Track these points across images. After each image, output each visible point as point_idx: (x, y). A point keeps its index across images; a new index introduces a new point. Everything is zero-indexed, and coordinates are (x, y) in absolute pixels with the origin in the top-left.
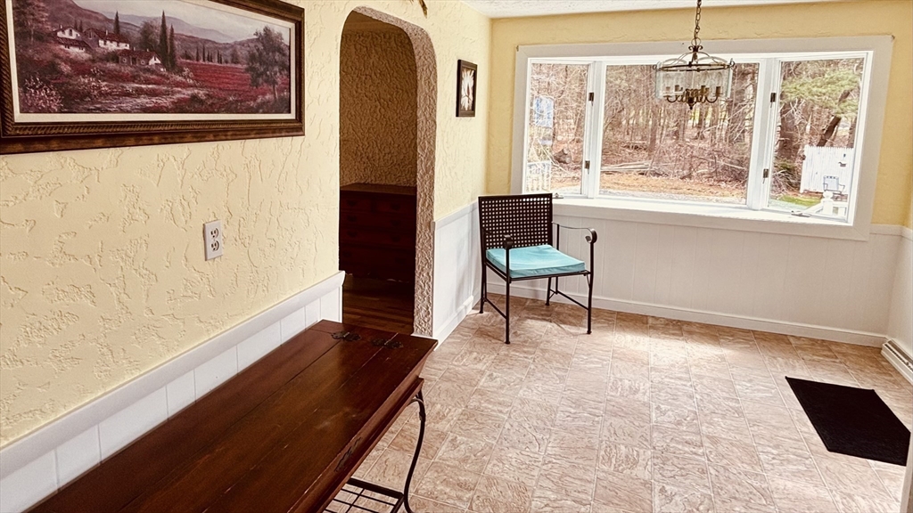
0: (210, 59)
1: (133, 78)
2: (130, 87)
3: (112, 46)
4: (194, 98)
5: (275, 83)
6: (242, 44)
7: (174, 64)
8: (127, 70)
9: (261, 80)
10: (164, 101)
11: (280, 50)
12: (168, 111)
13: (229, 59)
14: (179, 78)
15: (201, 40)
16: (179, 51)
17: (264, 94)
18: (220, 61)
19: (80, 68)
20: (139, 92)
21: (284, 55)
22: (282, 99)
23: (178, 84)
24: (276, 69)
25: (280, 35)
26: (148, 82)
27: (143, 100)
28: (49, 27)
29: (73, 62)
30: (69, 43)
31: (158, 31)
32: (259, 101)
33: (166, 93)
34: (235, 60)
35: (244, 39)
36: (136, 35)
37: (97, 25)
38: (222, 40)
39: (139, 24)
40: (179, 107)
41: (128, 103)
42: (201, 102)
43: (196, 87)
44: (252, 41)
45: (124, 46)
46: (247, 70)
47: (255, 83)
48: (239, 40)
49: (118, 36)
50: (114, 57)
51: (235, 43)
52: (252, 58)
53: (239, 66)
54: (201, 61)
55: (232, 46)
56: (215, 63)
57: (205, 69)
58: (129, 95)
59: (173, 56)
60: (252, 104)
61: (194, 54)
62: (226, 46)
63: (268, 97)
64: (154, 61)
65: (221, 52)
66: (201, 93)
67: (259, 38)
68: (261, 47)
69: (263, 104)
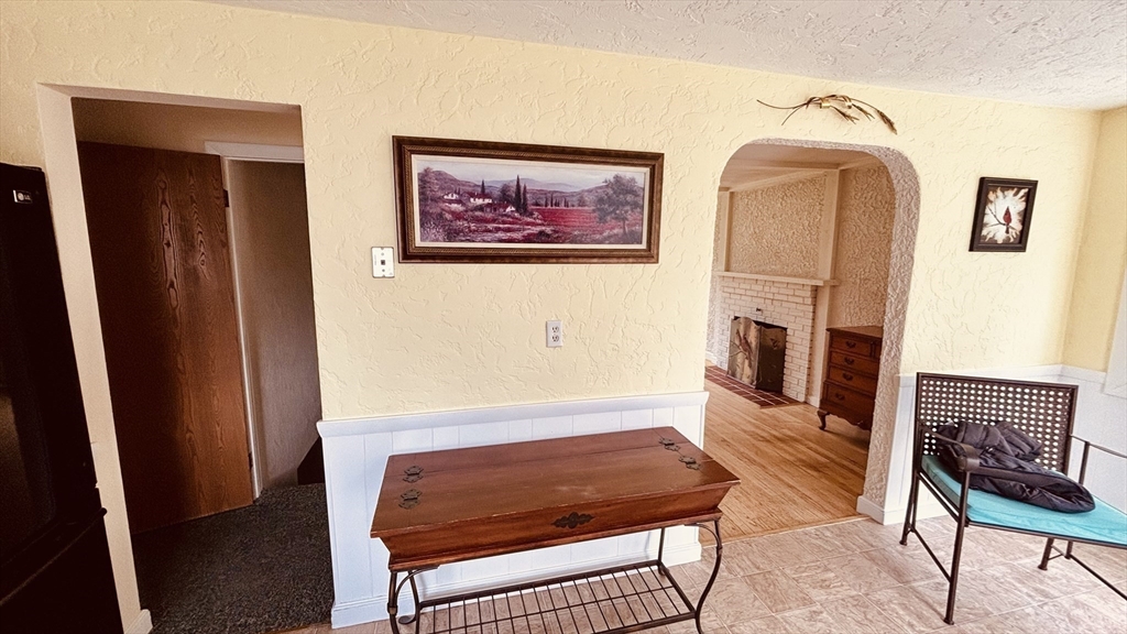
0: (557, 204)
1: (494, 221)
2: (490, 226)
3: (479, 202)
4: (541, 233)
5: (625, 219)
6: (590, 191)
7: (526, 210)
8: (490, 216)
9: (609, 218)
10: (517, 235)
11: (633, 192)
12: (519, 242)
13: (576, 204)
14: (529, 220)
15: (549, 192)
16: (530, 202)
17: (613, 228)
18: (567, 205)
19: (458, 216)
20: (498, 230)
21: (637, 196)
22: (632, 233)
23: (528, 224)
24: (628, 208)
25: (633, 180)
26: (504, 223)
27: (500, 235)
28: (440, 194)
29: (453, 213)
30: (451, 202)
31: (514, 189)
32: (605, 234)
33: (519, 230)
34: (582, 203)
35: (592, 186)
36: (497, 193)
37: (470, 189)
38: (568, 190)
39: (499, 186)
40: (527, 239)
41: (489, 236)
42: (548, 236)
43: (543, 225)
44: (601, 188)
45: (487, 201)
46: (594, 211)
47: (602, 219)
48: (587, 188)
49: (484, 195)
50: (481, 208)
51: (583, 191)
52: (601, 200)
53: (586, 208)
54: (549, 207)
55: (579, 193)
56: (562, 207)
57: (553, 213)
58: (490, 231)
59: (525, 204)
60: (598, 237)
61: (543, 202)
62: (572, 195)
63: (616, 231)
64: (511, 209)
65: (568, 199)
66: (548, 230)
67: (609, 185)
68: (611, 192)
69: (610, 237)
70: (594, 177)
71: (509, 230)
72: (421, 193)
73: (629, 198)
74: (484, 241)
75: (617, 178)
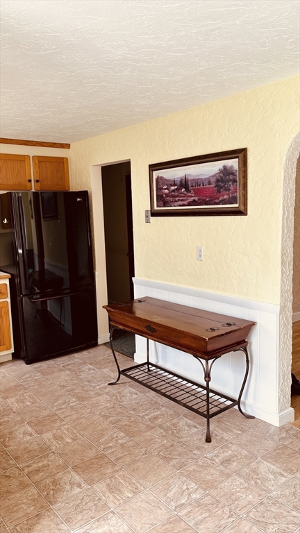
0: (200, 185)
1: (178, 196)
2: (177, 199)
3: (173, 188)
4: (194, 200)
5: (229, 190)
6: (213, 176)
7: (188, 190)
8: (176, 194)
9: (222, 190)
10: (185, 203)
11: (233, 174)
12: (186, 206)
13: (207, 184)
14: (190, 194)
15: (196, 179)
16: (190, 185)
17: (223, 196)
18: (203, 185)
19: (167, 195)
20: (179, 200)
22: (233, 198)
23: (189, 196)
24: (231, 183)
25: (232, 167)
26: (181, 197)
27: (180, 203)
28: (162, 186)
29: (165, 194)
30: (165, 189)
31: (184, 180)
32: (220, 199)
33: (186, 200)
34: (210, 183)
35: (213, 174)
36: (179, 183)
37: (170, 183)
38: (204, 177)
39: (179, 179)
40: (189, 204)
41: (176, 204)
42: (196, 202)
43: (194, 196)
44: (217, 174)
45: (176, 187)
46: (215, 187)
47: (219, 191)
48: (211, 175)
49: (175, 185)
50: (174, 191)
51: (210, 177)
52: (218, 181)
53: (212, 186)
54: (197, 187)
55: (208, 178)
57: (198, 190)
58: (177, 201)
59: (188, 187)
60: (217, 201)
61: (194, 185)
62: (206, 179)
63: (225, 197)
64: (183, 190)
65: (204, 182)
66: (196, 199)
67: (221, 171)
68: (222, 175)
69: (222, 200)
70: (214, 169)
71: (182, 200)
72: (157, 187)
73: (231, 177)
74: (175, 206)
75: (225, 167)
